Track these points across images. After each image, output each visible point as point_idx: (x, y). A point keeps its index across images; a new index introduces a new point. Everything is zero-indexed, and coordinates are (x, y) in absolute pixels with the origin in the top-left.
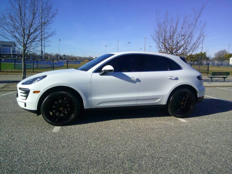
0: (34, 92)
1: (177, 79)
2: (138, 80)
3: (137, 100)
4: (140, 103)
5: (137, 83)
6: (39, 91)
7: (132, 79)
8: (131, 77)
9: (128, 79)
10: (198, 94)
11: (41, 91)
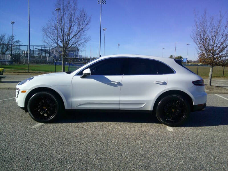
0: (22, 92)
1: (165, 83)
2: (119, 84)
3: (119, 103)
4: (122, 107)
5: (118, 86)
6: (26, 91)
7: (112, 82)
8: (111, 80)
9: (108, 82)
10: (193, 101)
11: (27, 90)
